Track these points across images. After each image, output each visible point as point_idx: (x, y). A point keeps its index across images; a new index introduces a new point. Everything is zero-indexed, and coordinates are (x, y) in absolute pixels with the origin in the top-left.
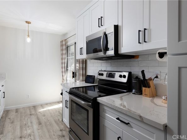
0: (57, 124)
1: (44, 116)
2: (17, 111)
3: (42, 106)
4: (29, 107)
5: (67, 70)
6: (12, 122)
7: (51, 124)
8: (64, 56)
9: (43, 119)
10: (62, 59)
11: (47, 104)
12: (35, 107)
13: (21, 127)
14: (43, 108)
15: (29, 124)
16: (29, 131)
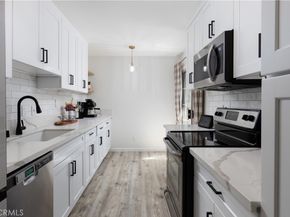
0: (160, 180)
1: (147, 166)
2: (122, 154)
3: (149, 153)
4: (135, 152)
5: (183, 106)
6: (114, 166)
7: (152, 178)
8: (178, 87)
9: (145, 170)
10: (176, 91)
11: (155, 152)
12: (140, 153)
13: (120, 173)
14: (149, 156)
15: (129, 172)
16: (126, 180)
